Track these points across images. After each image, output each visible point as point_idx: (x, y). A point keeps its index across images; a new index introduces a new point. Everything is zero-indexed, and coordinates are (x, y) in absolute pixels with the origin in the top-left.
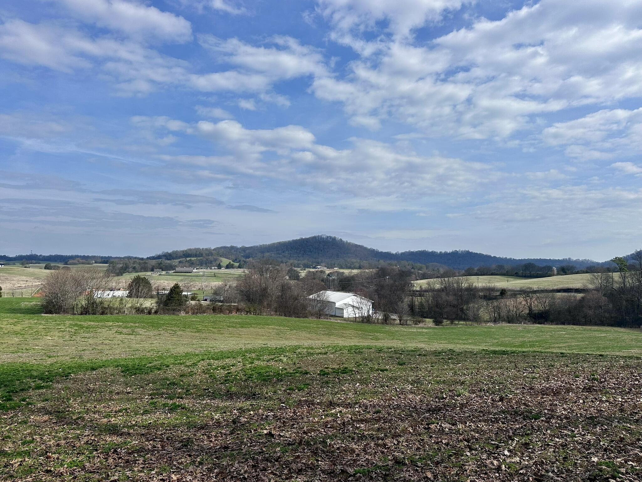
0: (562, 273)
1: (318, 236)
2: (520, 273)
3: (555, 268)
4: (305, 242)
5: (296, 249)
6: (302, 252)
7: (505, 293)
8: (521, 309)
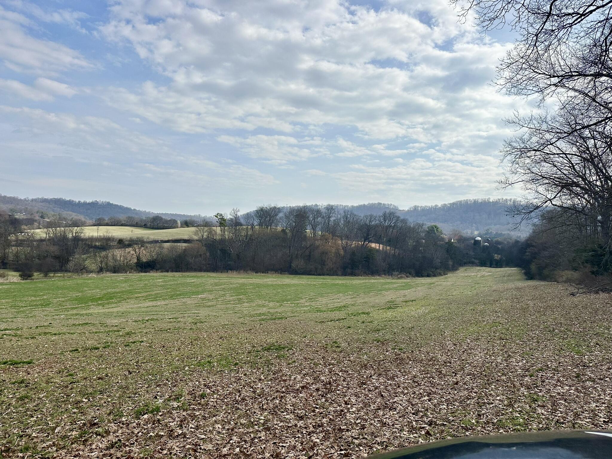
0: (185, 226)
2: (149, 225)
3: (179, 222)
7: (122, 243)
8: (129, 258)
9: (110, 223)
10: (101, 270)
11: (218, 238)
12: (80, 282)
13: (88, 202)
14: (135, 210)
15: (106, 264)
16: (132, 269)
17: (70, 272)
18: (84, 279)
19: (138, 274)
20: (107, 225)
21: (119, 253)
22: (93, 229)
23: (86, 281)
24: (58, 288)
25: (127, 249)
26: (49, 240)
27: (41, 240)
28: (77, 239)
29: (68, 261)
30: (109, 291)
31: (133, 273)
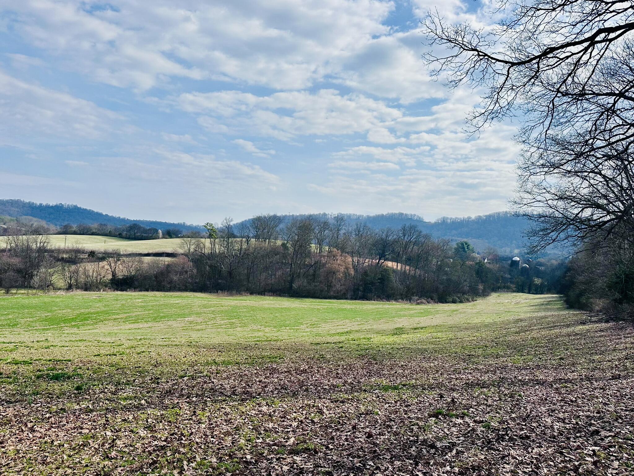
0: (167, 237)
2: (124, 234)
3: (160, 231)
7: (93, 255)
8: (103, 274)
9: (79, 232)
10: (70, 288)
11: (207, 251)
12: (47, 299)
13: (51, 205)
14: (107, 215)
15: (77, 281)
16: (106, 286)
17: (34, 288)
18: (52, 297)
19: (113, 293)
20: (75, 233)
21: (91, 268)
22: (58, 238)
23: (54, 299)
24: (23, 307)
25: (100, 263)
26: (10, 250)
28: (42, 251)
29: (31, 276)
30: (82, 311)
31: (107, 291)
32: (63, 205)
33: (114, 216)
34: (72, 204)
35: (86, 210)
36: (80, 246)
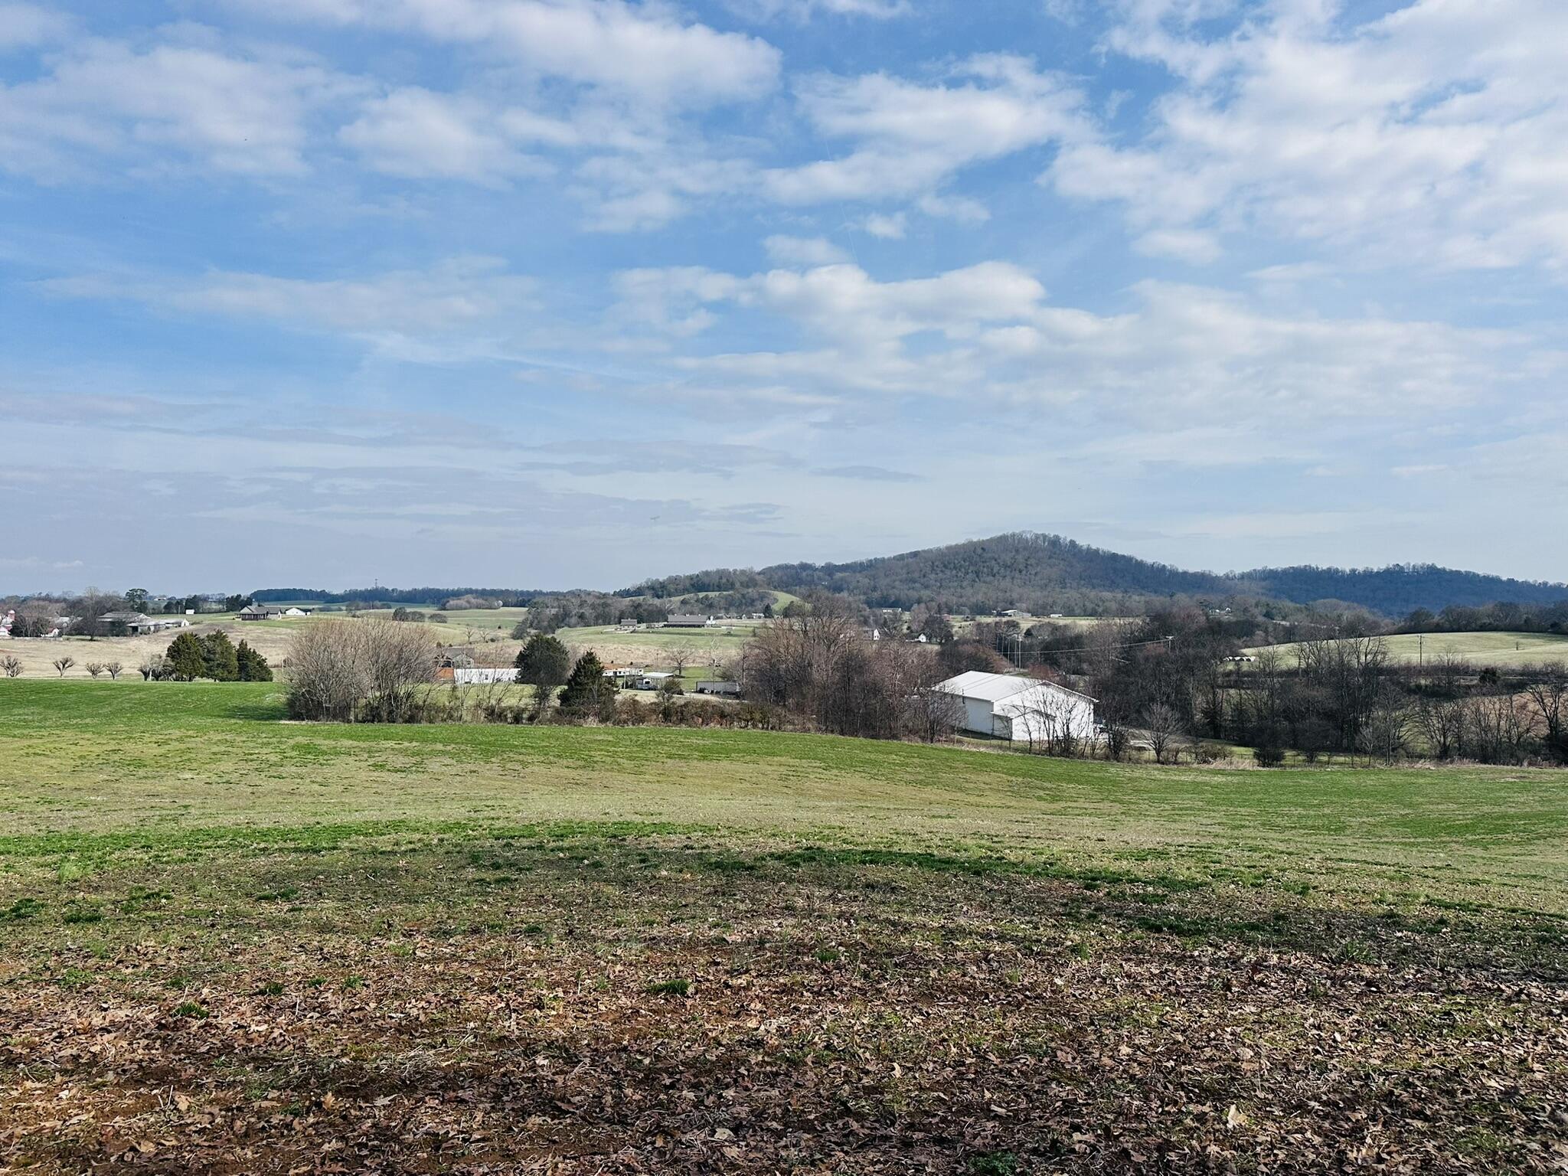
1: (1013, 535)
2: (1566, 623)
4: (979, 551)
5: (955, 568)
6: (970, 576)
7: (1491, 679)
8: (1524, 725)
9: (1447, 625)
10: (1443, 754)
12: (1397, 779)
13: (1375, 570)
14: (1511, 581)
15: (1459, 738)
16: (1536, 753)
17: (1366, 753)
18: (1406, 774)
19: (1557, 770)
20: (1438, 629)
21: (1492, 707)
22: (1402, 642)
23: (1413, 779)
24: (1348, 792)
25: (1515, 697)
26: (1306, 672)
27: (1292, 673)
28: (1373, 671)
29: (1356, 727)
30: (1486, 809)
31: (1540, 766)
32: (1402, 568)
33: (1531, 581)
34: (1424, 564)
35: (1458, 573)
36: (1458, 658)
